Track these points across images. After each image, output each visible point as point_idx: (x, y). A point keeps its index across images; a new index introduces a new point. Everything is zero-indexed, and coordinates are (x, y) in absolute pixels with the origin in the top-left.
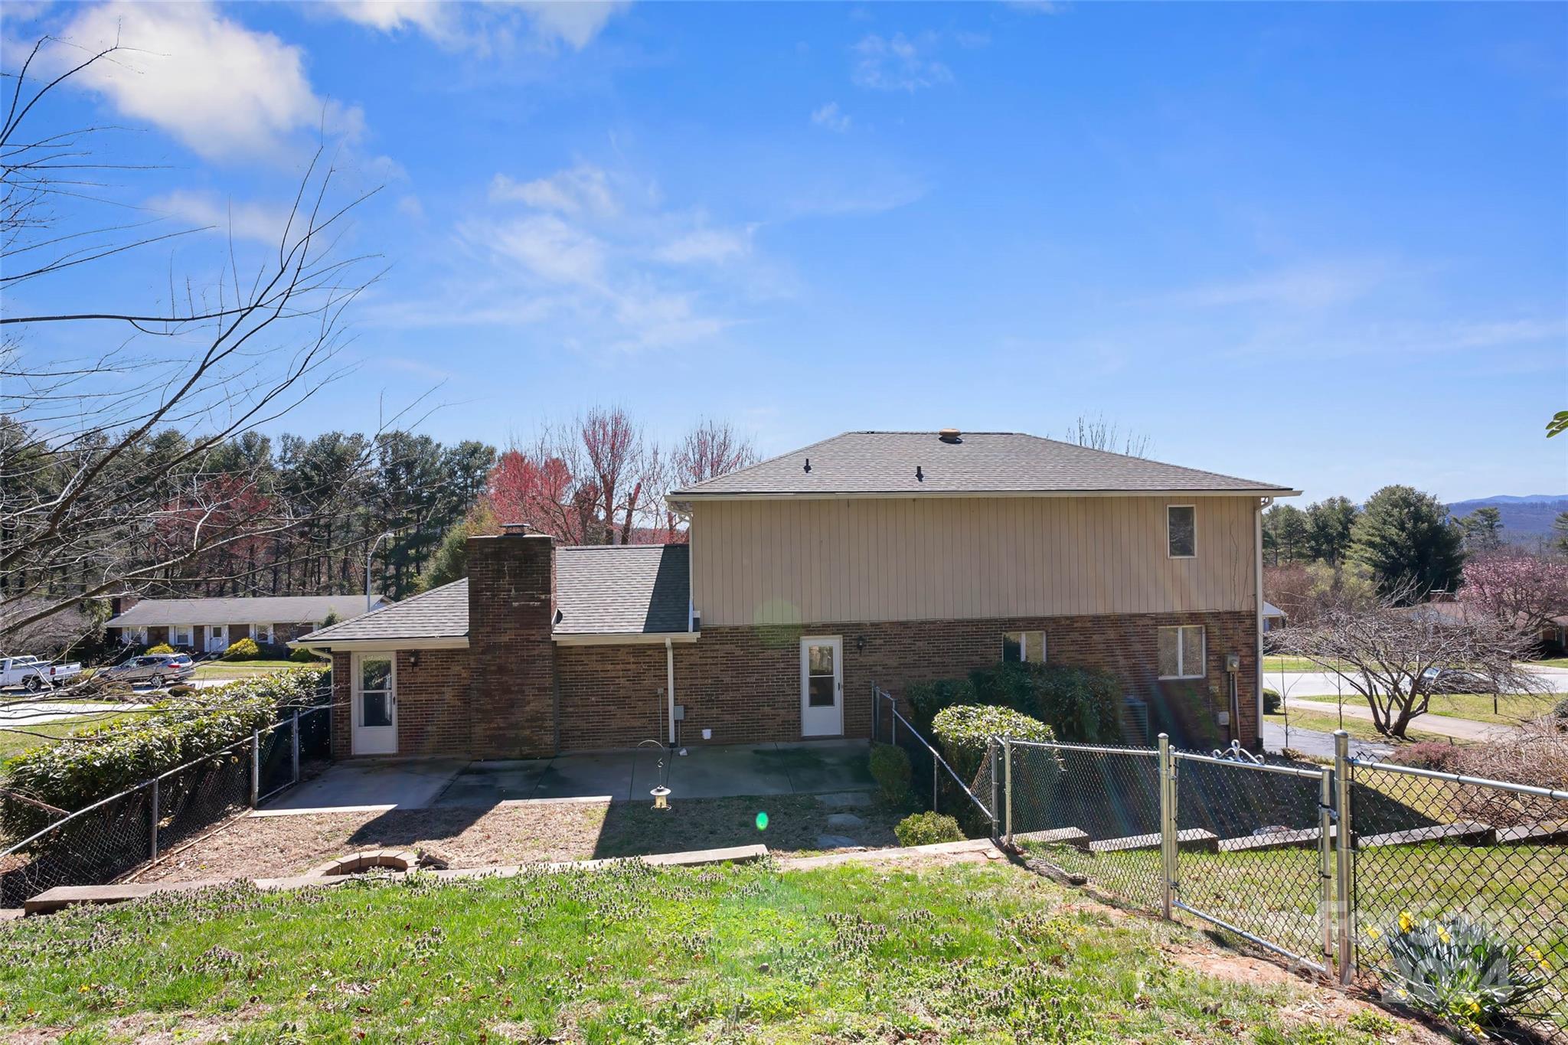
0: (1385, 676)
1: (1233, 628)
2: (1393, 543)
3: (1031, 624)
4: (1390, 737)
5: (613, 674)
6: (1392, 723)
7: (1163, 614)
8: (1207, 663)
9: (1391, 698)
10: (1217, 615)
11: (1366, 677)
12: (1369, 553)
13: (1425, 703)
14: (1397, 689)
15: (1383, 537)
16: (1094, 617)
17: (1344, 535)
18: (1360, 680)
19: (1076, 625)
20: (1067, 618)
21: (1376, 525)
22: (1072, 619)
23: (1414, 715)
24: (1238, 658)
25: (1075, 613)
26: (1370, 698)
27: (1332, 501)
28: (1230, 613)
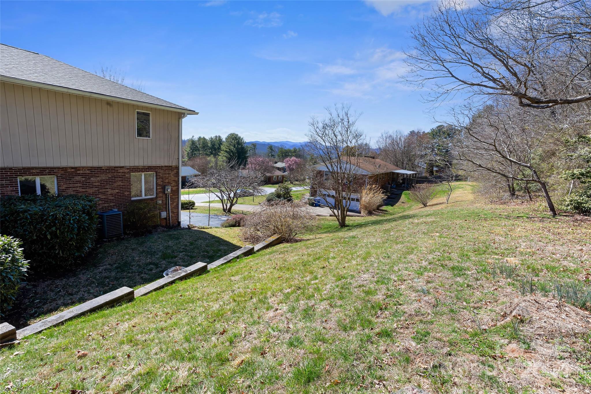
0: (227, 193)
1: (168, 174)
2: (232, 151)
4: (227, 213)
6: (228, 208)
7: (133, 167)
8: (156, 190)
9: (228, 200)
10: (161, 167)
11: (221, 193)
12: (226, 154)
13: (237, 201)
14: (229, 197)
15: (230, 149)
16: (91, 168)
17: (219, 148)
18: (219, 195)
19: (78, 172)
20: (72, 168)
21: (228, 145)
22: (76, 169)
23: (234, 205)
24: (170, 187)
25: (77, 165)
26: (222, 200)
27: (216, 137)
28: (167, 166)
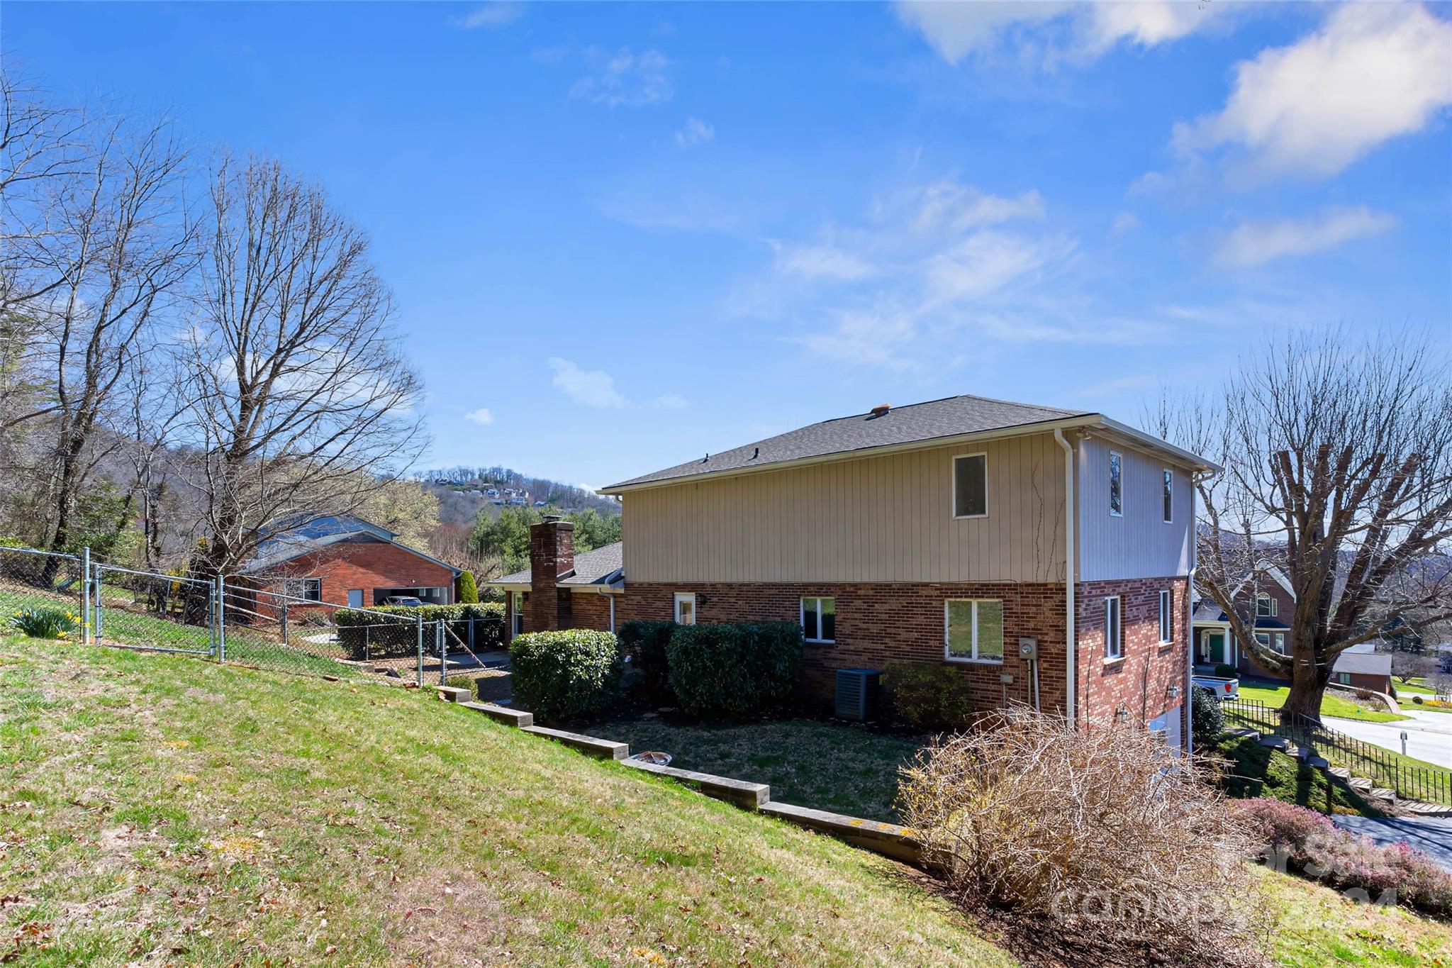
1: (1036, 605)
3: (823, 589)
5: (591, 612)
8: (1004, 647)
10: (1015, 587)
19: (859, 592)
20: (852, 585)
28: (1033, 585)
